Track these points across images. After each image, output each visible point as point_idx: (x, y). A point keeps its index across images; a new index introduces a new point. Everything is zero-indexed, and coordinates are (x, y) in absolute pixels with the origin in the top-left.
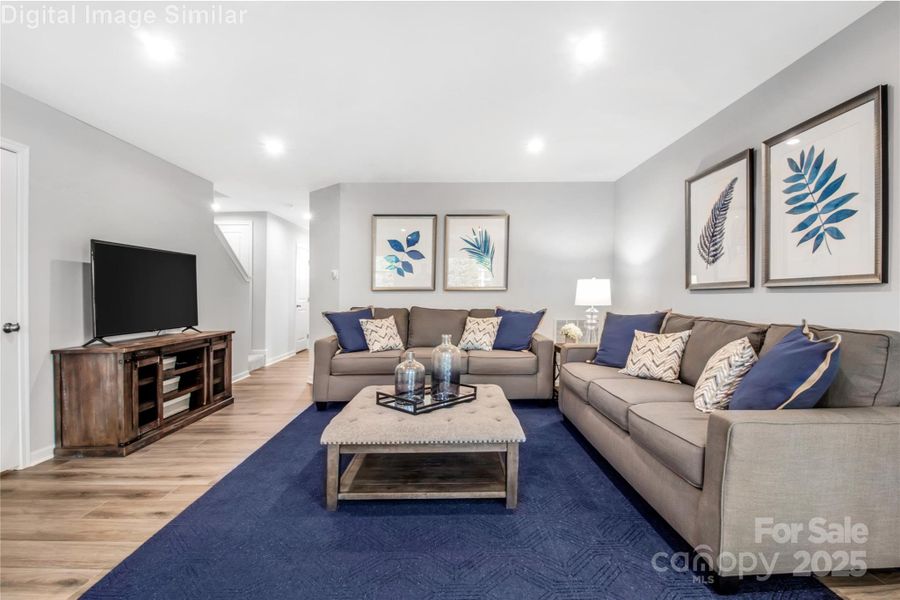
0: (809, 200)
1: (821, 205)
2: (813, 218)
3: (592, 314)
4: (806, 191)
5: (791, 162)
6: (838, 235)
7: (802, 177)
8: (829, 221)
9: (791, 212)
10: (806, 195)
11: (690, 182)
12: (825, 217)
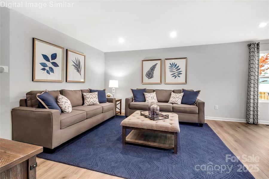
0: (174, 70)
1: (176, 72)
2: (175, 73)
3: (114, 90)
4: (173, 69)
5: (170, 64)
6: (179, 77)
7: (173, 67)
8: (178, 74)
9: (170, 72)
10: (173, 70)
11: (143, 61)
12: (177, 74)
